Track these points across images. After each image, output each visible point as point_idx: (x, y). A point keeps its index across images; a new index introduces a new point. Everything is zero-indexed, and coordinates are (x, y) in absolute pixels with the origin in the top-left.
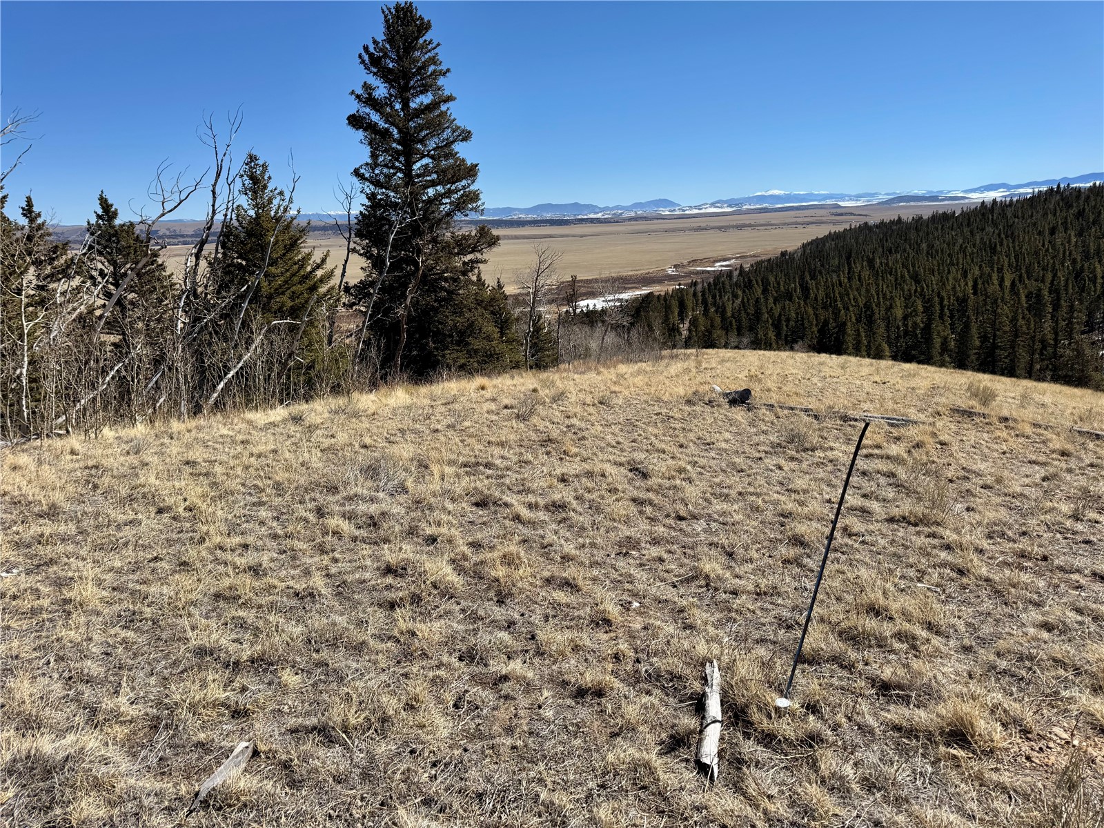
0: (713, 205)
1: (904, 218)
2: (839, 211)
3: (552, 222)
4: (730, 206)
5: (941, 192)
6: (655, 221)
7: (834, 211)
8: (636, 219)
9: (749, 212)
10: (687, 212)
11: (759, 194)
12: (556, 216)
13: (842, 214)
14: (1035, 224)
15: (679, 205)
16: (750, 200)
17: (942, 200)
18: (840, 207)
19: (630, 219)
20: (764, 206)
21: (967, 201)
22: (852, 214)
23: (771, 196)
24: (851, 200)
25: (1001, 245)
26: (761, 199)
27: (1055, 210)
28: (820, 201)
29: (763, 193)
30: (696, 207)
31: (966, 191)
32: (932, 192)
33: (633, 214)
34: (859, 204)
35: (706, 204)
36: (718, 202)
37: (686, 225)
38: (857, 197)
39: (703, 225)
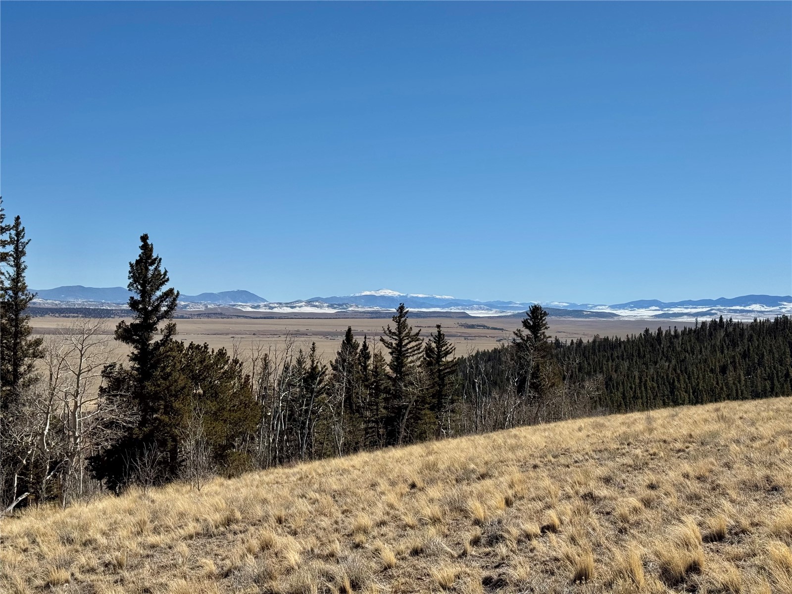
0: (309, 303)
1: (562, 340)
2: (470, 322)
3: (87, 313)
4: (331, 306)
5: (586, 305)
6: (235, 320)
7: (464, 321)
8: (208, 314)
9: (356, 315)
10: (275, 310)
11: (368, 293)
12: (91, 303)
13: (472, 327)
14: (705, 361)
15: (264, 300)
16: (356, 300)
17: (588, 316)
18: (468, 317)
19: (200, 315)
20: (376, 309)
21: (616, 318)
22: (484, 327)
23: (383, 297)
24: (481, 309)
25: (679, 381)
26: (371, 299)
27: (722, 347)
28: (443, 307)
29: (373, 293)
30: (287, 305)
31: (613, 307)
32: (575, 305)
33: (202, 308)
34: (492, 313)
35: (301, 302)
36: (317, 299)
37: (279, 328)
38: (490, 306)
39: (303, 329)
